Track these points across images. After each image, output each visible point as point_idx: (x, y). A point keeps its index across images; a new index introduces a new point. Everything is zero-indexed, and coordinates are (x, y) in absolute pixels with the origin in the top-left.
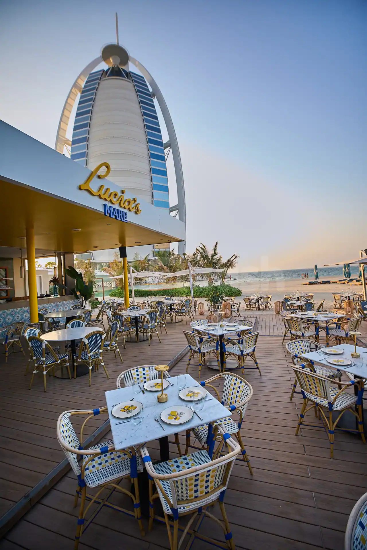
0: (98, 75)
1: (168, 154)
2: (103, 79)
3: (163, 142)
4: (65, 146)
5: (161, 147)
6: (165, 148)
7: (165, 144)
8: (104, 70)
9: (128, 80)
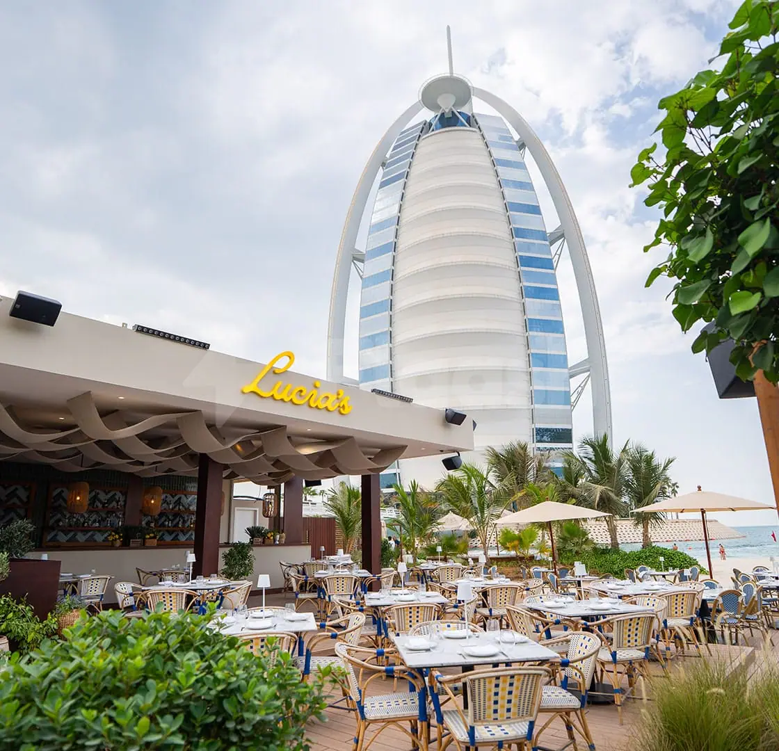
0: (416, 131)
1: (558, 253)
2: (424, 137)
3: (548, 232)
4: (354, 263)
5: (544, 242)
6: (552, 243)
7: (551, 233)
8: (426, 121)
9: (471, 129)
